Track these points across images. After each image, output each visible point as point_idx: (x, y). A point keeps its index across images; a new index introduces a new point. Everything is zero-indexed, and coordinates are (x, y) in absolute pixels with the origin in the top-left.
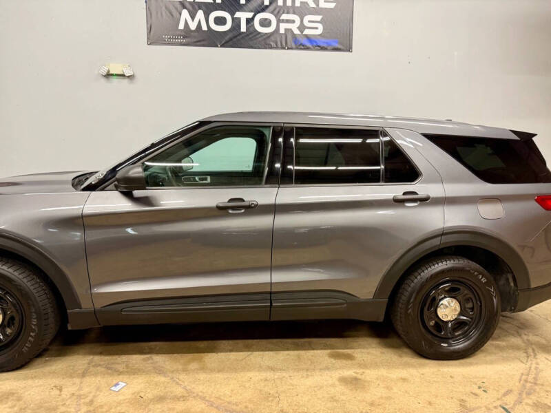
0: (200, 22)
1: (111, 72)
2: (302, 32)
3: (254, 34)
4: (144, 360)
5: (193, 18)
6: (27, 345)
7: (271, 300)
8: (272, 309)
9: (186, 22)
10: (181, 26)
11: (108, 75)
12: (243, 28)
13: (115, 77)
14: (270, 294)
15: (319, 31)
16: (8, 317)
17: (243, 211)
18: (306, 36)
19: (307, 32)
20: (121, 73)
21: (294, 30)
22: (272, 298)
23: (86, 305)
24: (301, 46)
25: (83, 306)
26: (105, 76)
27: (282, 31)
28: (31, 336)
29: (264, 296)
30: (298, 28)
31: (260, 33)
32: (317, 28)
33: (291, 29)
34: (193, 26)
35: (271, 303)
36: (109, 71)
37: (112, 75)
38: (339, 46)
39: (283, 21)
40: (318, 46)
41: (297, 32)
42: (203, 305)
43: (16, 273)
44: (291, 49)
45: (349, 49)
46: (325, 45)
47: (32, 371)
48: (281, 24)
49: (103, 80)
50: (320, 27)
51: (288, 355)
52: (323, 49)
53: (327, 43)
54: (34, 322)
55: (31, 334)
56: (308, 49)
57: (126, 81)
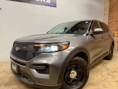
2: (46, 2)
3: (35, 1)
15: (50, 2)
18: (47, 3)
19: (47, 2)
38: (54, 6)
44: (44, 5)
45: (56, 7)
46: (51, 5)
52: (51, 6)
56: (47, 6)
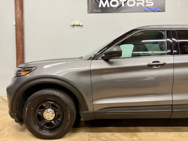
0: (107, 4)
1: (75, 24)
2: (145, 5)
3: (127, 7)
4: (111, 135)
5: (104, 3)
6: (66, 127)
7: (172, 108)
8: (173, 113)
9: (102, 5)
10: (100, 6)
11: (74, 25)
12: (123, 5)
13: (76, 26)
14: (172, 105)
15: (152, 5)
16: (57, 115)
17: (160, 67)
18: (147, 7)
19: (147, 5)
20: (78, 24)
21: (142, 5)
22: (173, 108)
23: (91, 110)
24: (145, 11)
25: (89, 110)
26: (72, 26)
27: (138, 5)
28: (68, 123)
29: (169, 106)
30: (144, 4)
31: (129, 7)
32: (151, 4)
33: (141, 5)
34: (104, 6)
35: (172, 110)
36: (74, 24)
37: (75, 25)
38: (160, 10)
39: (138, 2)
40: (152, 10)
41: (143, 5)
42: (141, 110)
43: (62, 95)
44: (141, 12)
45: (164, 11)
47: (66, 139)
48: (137, 3)
49: (72, 27)
50: (153, 3)
51: (174, 134)
52: (154, 11)
53: (155, 9)
54: (69, 117)
55: (68, 122)
56: (148, 12)
57: (80, 27)
